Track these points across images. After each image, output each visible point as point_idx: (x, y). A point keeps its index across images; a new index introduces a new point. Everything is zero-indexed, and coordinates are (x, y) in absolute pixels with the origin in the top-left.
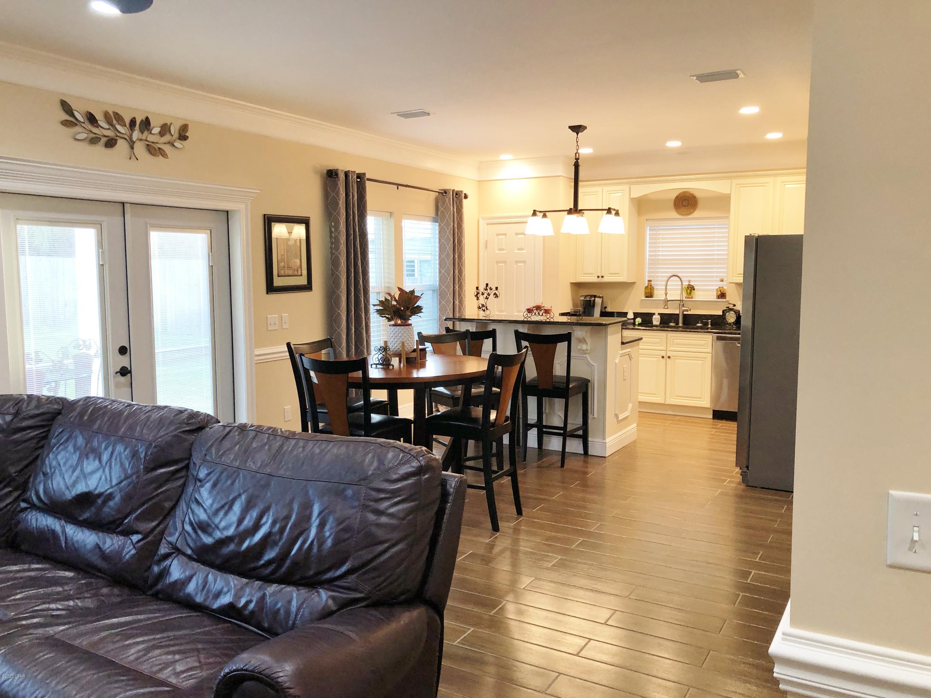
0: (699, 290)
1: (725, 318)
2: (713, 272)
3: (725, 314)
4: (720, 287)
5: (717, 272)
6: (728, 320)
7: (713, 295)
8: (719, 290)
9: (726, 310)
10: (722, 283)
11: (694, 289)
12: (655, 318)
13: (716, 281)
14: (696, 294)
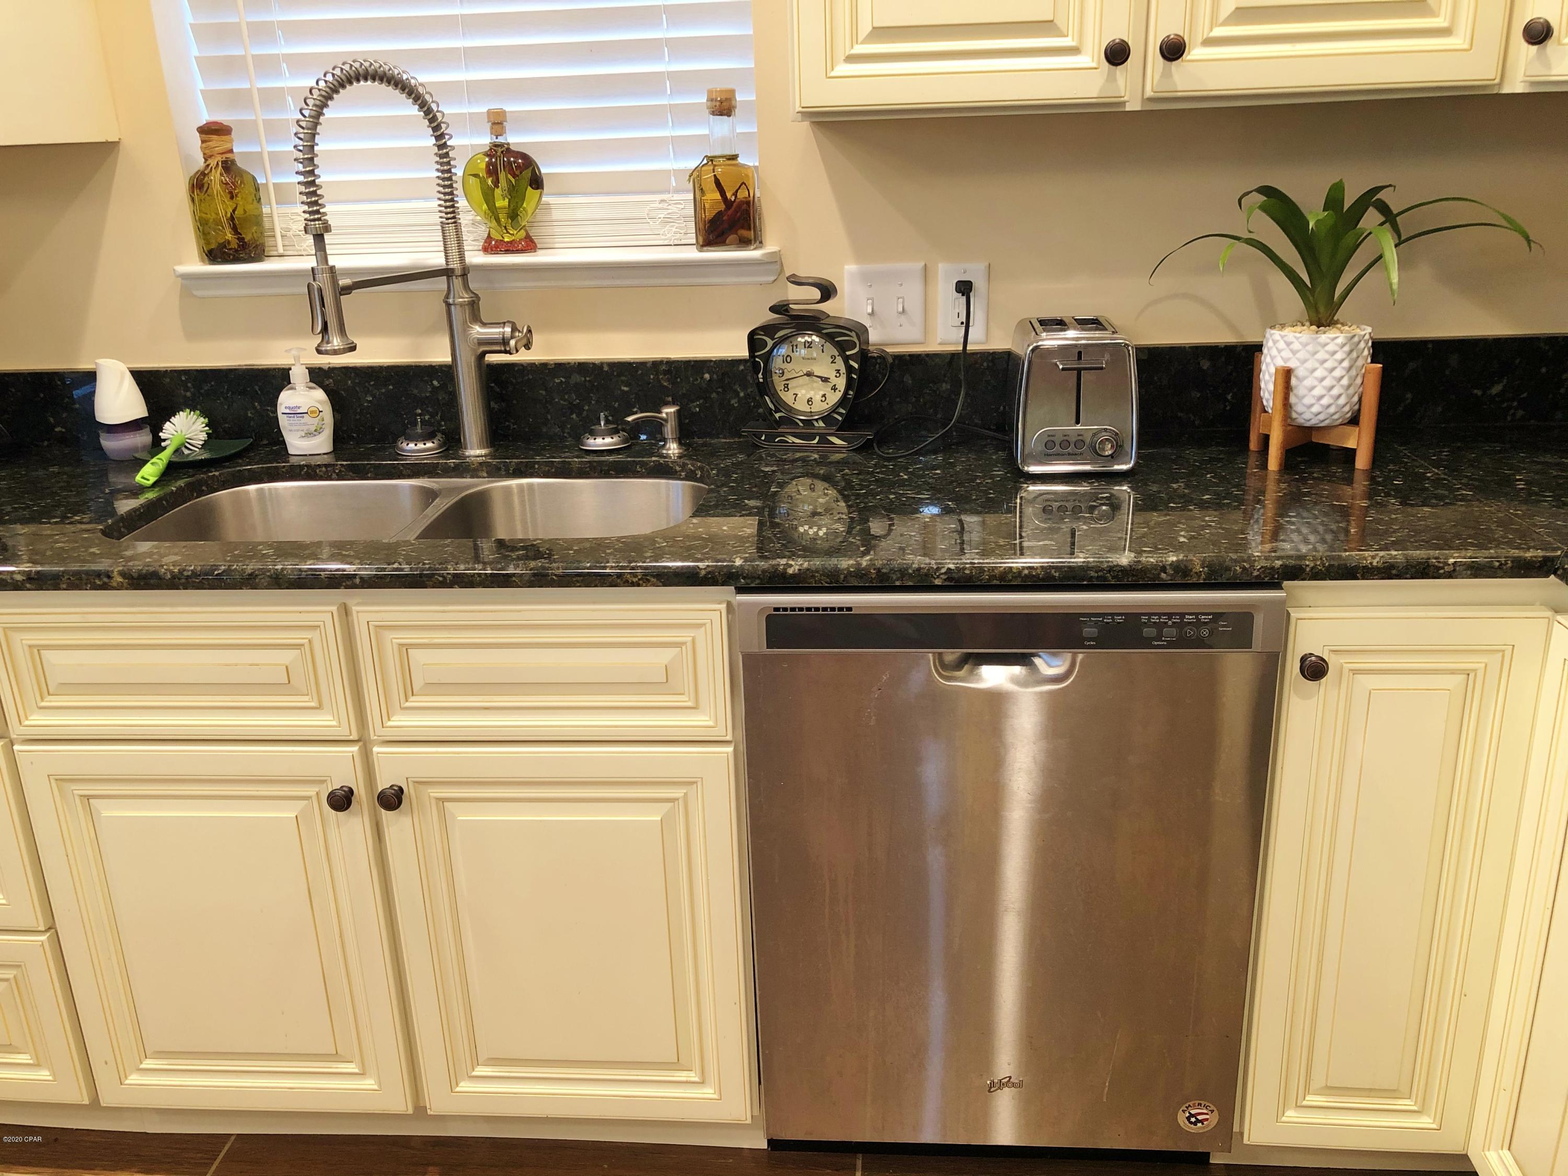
0: (572, 186)
1: (767, 388)
2: (649, 49)
3: (768, 357)
4: (711, 159)
5: (678, 47)
6: (787, 397)
7: (667, 221)
8: (708, 177)
9: (769, 329)
10: (721, 127)
11: (537, 182)
12: (294, 413)
13: (681, 114)
14: (556, 214)
